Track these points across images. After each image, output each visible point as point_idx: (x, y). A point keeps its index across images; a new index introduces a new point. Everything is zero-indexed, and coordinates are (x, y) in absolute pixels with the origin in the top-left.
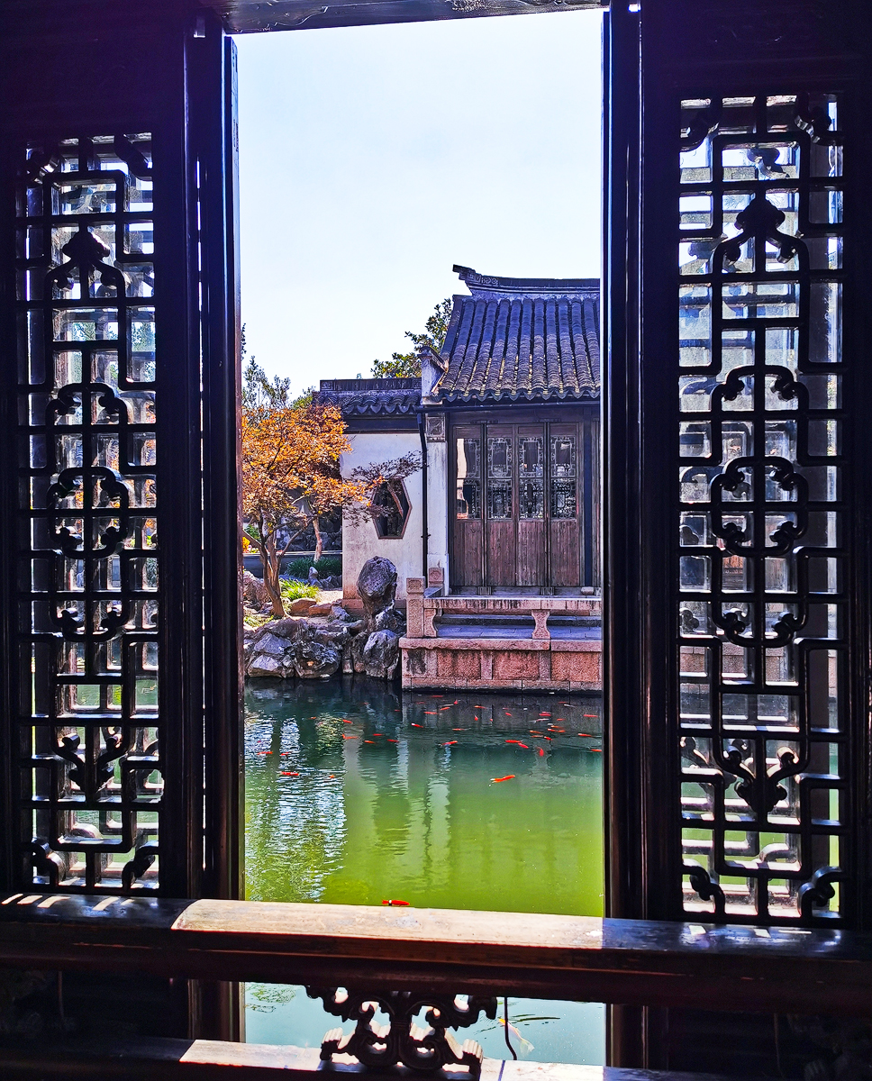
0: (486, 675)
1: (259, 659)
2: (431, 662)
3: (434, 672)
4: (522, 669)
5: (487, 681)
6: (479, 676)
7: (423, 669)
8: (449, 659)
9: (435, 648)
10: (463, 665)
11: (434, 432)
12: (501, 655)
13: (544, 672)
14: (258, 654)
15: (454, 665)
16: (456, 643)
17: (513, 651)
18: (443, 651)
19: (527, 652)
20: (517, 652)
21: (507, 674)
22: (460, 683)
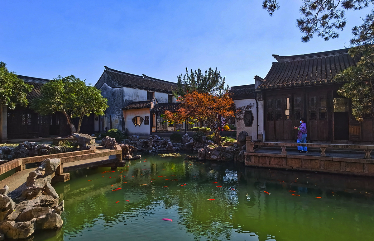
0: (268, 163)
1: (213, 156)
2: (253, 159)
3: (253, 162)
4: (278, 162)
5: (268, 165)
6: (266, 164)
7: (251, 161)
8: (257, 158)
9: (253, 155)
10: (261, 160)
11: (259, 98)
12: (272, 158)
13: (285, 164)
14: (213, 155)
15: (259, 160)
16: (259, 154)
17: (275, 157)
18: (256, 156)
19: (279, 158)
20: (277, 157)
21: (273, 163)
22: (261, 165)
